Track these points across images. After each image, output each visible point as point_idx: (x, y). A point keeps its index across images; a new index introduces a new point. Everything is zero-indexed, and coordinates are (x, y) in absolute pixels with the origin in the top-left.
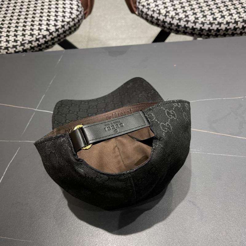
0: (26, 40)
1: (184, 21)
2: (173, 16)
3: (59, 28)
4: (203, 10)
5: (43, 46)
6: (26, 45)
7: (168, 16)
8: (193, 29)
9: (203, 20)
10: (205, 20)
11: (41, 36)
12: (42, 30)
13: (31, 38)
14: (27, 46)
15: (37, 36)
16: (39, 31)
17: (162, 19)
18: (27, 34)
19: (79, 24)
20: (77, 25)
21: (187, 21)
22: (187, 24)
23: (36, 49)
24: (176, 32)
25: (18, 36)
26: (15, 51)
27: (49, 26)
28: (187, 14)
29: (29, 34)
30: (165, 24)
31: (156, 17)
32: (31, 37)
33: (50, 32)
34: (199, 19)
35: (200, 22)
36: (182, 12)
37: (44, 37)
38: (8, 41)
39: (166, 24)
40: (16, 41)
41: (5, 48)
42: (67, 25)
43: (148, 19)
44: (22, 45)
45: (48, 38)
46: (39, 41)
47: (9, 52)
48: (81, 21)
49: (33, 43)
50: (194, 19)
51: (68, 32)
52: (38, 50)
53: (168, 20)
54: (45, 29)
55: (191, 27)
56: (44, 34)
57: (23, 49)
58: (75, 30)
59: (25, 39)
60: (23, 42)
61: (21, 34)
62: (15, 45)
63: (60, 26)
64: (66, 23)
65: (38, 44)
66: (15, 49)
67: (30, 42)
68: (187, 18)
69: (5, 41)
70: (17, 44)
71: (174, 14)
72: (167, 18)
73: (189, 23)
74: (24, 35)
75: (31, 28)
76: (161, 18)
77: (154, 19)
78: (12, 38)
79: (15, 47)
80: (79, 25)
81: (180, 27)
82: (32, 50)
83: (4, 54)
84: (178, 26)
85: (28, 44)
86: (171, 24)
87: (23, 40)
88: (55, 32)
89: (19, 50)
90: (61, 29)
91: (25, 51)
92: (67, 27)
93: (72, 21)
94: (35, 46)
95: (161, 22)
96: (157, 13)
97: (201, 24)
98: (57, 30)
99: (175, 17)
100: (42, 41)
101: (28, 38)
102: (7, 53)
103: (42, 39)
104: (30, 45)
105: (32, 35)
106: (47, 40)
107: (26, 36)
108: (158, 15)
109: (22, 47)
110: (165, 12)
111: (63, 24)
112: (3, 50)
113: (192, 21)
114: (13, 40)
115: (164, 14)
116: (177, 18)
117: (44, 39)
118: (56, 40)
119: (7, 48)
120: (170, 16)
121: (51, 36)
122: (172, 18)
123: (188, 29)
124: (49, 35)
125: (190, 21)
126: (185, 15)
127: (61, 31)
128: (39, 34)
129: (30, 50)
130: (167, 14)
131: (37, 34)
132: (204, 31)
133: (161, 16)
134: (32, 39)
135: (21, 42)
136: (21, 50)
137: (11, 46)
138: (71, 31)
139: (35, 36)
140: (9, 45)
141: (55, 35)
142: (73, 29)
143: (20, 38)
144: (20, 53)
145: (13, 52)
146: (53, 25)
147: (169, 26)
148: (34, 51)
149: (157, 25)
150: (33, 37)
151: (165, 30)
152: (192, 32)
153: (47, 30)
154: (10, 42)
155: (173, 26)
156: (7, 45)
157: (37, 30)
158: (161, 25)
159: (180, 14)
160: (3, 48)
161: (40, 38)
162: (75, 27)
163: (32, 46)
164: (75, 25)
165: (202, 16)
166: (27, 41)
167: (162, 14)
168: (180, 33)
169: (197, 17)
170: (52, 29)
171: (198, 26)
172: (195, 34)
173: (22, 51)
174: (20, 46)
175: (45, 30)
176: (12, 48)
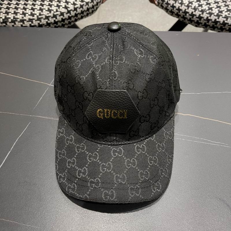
0: (43, 15)
1: (207, 13)
2: (196, 7)
3: (78, 7)
4: (227, 4)
5: (59, 24)
6: (42, 20)
7: (191, 6)
8: (216, 22)
9: (227, 13)
10: (229, 14)
11: (59, 13)
12: (61, 7)
13: (48, 14)
14: (44, 22)
15: (54, 12)
16: (57, 8)
17: (184, 10)
18: (45, 9)
19: (97, 6)
20: (95, 8)
21: (211, 14)
22: (210, 16)
23: (52, 25)
24: (197, 24)
25: (36, 10)
26: (30, 25)
27: (68, 4)
28: (210, 7)
29: (47, 9)
30: (186, 15)
31: (177, 7)
32: (48, 12)
33: (68, 10)
34: (223, 12)
35: (224, 16)
36: (205, 4)
37: (62, 14)
38: (24, 14)
39: (188, 15)
40: (32, 15)
41: (20, 20)
42: (86, 5)
43: (168, 8)
44: (39, 19)
45: (66, 16)
46: (56, 18)
47: (24, 25)
48: (99, 5)
49: (50, 19)
50: (217, 12)
51: (85, 14)
52: (54, 27)
53: (190, 10)
54: (64, 6)
55: (213, 20)
56: (62, 12)
57: (39, 23)
58: (93, 12)
59: (42, 13)
60: (40, 17)
61: (38, 9)
62: (31, 18)
63: (79, 6)
64: (84, 3)
65: (55, 21)
66: (30, 23)
67: (47, 18)
68: (210, 11)
69: (21, 13)
70: (34, 18)
71: (197, 6)
72: (190, 9)
73: (212, 15)
74: (41, 10)
75: (49, 4)
76: (183, 8)
77: (175, 9)
78: (29, 12)
79: (31, 21)
80: (97, 8)
81: (202, 19)
82: (48, 26)
83: (19, 27)
84: (200, 18)
85: (44, 19)
86: (192, 15)
87: (40, 15)
88: (73, 11)
89: (35, 25)
90: (80, 8)
91: (40, 26)
92: (85, 8)
93: (91, 3)
94: (51, 23)
95: (182, 12)
96: (179, 3)
97: (225, 18)
98: (75, 9)
99: (198, 8)
100: (59, 18)
101: (45, 13)
102: (22, 26)
103: (60, 16)
104: (47, 20)
105: (49, 11)
106: (64, 18)
107: (44, 10)
108: (180, 5)
109: (38, 22)
110: (188, 3)
111: (82, 4)
112: (19, 22)
113: (215, 14)
114: (30, 14)
115: (186, 5)
116: (200, 10)
117: (62, 17)
118: (73, 19)
119: (22, 21)
120: (193, 7)
121: (69, 14)
122: (195, 9)
123: (210, 22)
124: (67, 13)
125: (214, 14)
126: (209, 7)
127: (79, 11)
128: (57, 11)
129: (45, 26)
130: (190, 5)
131: (55, 11)
132: (227, 25)
133: (183, 6)
134: (50, 15)
135: (37, 16)
136: (37, 24)
137: (27, 20)
138: (89, 13)
139: (52, 12)
140: (25, 18)
141: (73, 13)
142: (90, 11)
143: (37, 12)
144: (35, 28)
145: (28, 25)
146: (72, 3)
147: (191, 17)
148: (50, 27)
149: (178, 15)
150: (50, 12)
151: (184, 21)
152: (213, 25)
153: (66, 7)
154: (27, 15)
155: (195, 17)
156: (23, 18)
157: (55, 6)
158: (182, 16)
159: (203, 6)
160: (19, 20)
161: (58, 14)
162: (93, 9)
163: (49, 22)
164: (93, 7)
165: (226, 10)
166: (44, 17)
167: (185, 4)
168: (201, 25)
169: (221, 10)
170: (71, 7)
171: (221, 20)
172: (217, 27)
173: (38, 26)
174: (36, 21)
175: (63, 8)
176: (28, 21)
